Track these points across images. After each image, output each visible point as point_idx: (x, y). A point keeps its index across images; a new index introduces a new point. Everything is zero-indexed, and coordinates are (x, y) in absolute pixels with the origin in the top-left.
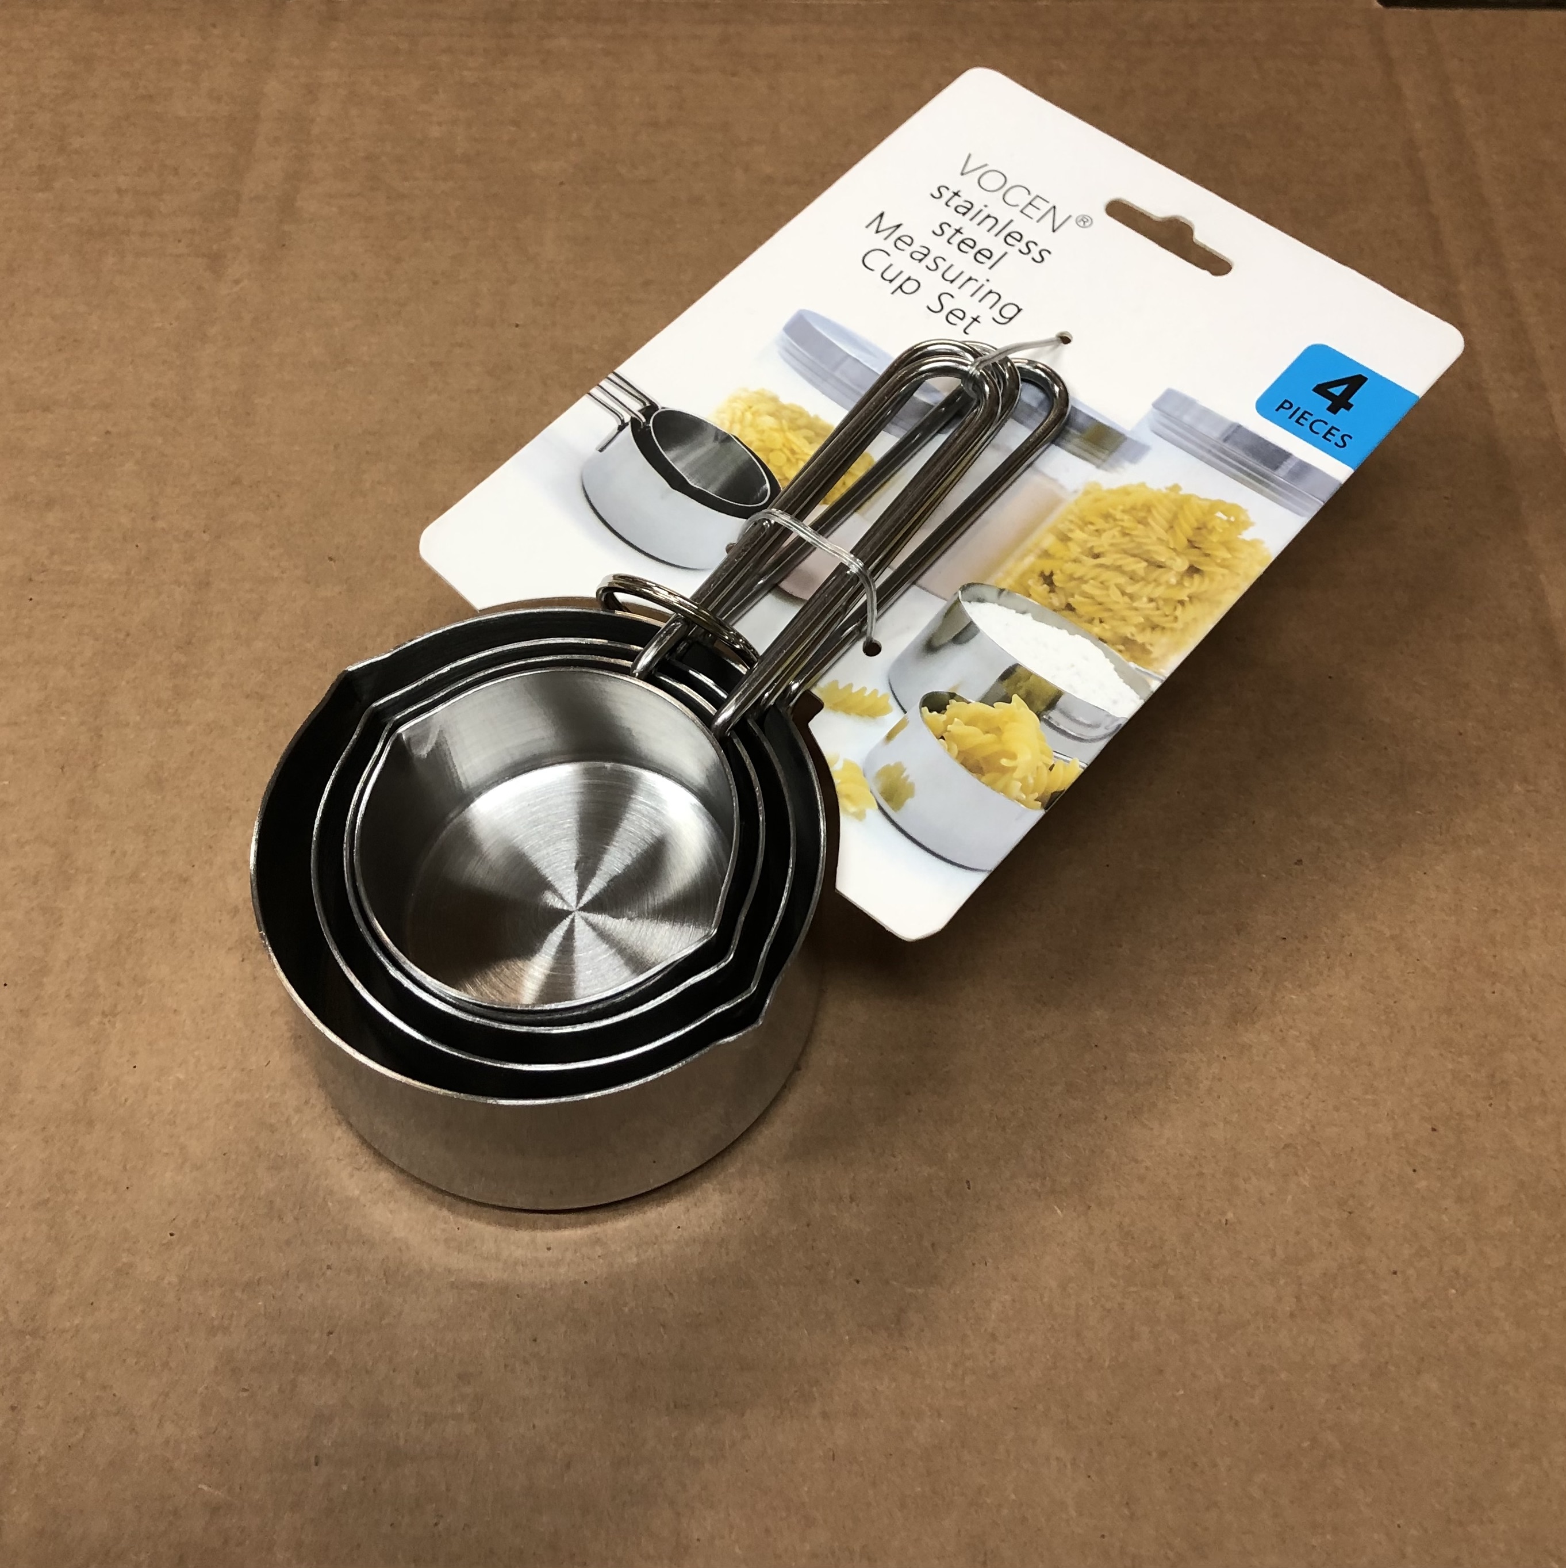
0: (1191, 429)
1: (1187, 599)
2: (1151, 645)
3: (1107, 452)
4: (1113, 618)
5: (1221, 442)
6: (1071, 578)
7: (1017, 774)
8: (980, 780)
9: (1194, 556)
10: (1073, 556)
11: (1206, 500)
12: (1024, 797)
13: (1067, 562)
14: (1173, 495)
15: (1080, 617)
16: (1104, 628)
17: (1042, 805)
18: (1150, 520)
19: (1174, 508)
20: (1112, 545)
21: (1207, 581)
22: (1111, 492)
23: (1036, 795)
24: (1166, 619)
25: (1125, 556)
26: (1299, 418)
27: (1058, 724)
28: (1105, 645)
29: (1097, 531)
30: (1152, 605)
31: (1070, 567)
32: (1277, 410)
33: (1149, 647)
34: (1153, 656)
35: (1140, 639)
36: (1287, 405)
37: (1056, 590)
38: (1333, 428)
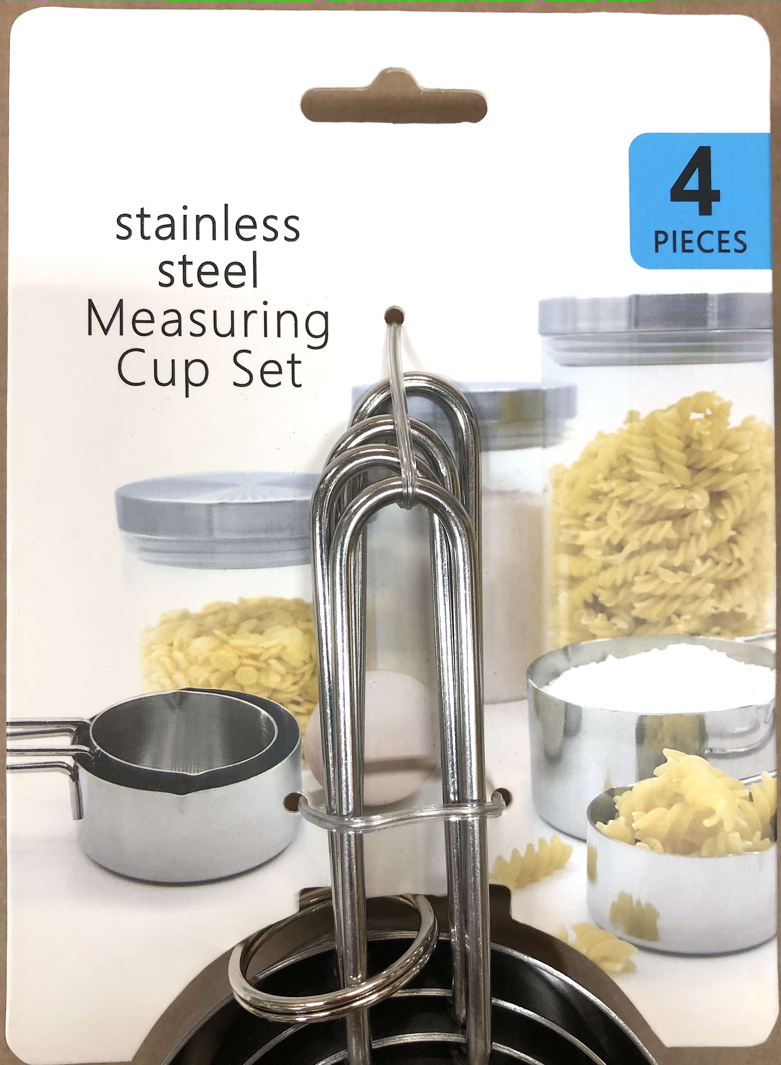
0: (596, 335)
1: (733, 533)
2: (739, 606)
3: (540, 422)
4: (684, 603)
5: (633, 329)
6: (616, 589)
7: (728, 826)
8: (701, 856)
9: (707, 480)
10: (600, 565)
11: (670, 408)
12: (750, 843)
13: (598, 574)
14: (637, 426)
15: (656, 624)
16: (685, 620)
17: (771, 840)
18: (638, 471)
19: (649, 440)
20: (624, 525)
21: (736, 499)
22: (578, 465)
23: (758, 834)
24: (731, 569)
25: (644, 529)
26: (683, 246)
27: (724, 750)
28: (701, 637)
29: (599, 519)
30: (709, 563)
31: (606, 578)
32: (657, 251)
33: (739, 610)
34: (749, 617)
35: (725, 607)
36: (661, 238)
37: (614, 611)
38: (721, 233)
